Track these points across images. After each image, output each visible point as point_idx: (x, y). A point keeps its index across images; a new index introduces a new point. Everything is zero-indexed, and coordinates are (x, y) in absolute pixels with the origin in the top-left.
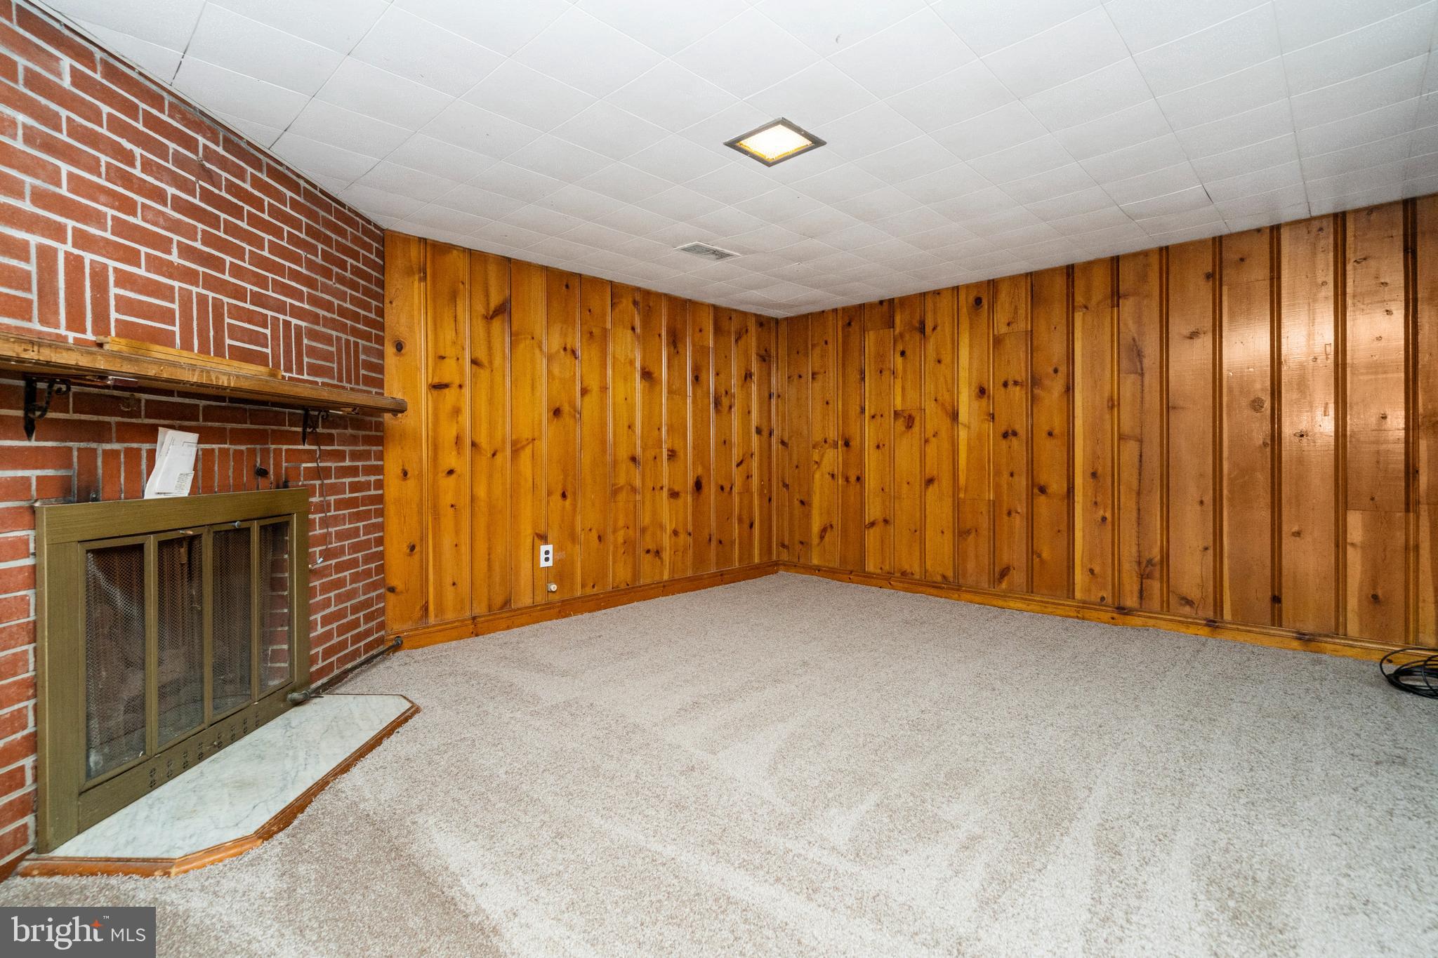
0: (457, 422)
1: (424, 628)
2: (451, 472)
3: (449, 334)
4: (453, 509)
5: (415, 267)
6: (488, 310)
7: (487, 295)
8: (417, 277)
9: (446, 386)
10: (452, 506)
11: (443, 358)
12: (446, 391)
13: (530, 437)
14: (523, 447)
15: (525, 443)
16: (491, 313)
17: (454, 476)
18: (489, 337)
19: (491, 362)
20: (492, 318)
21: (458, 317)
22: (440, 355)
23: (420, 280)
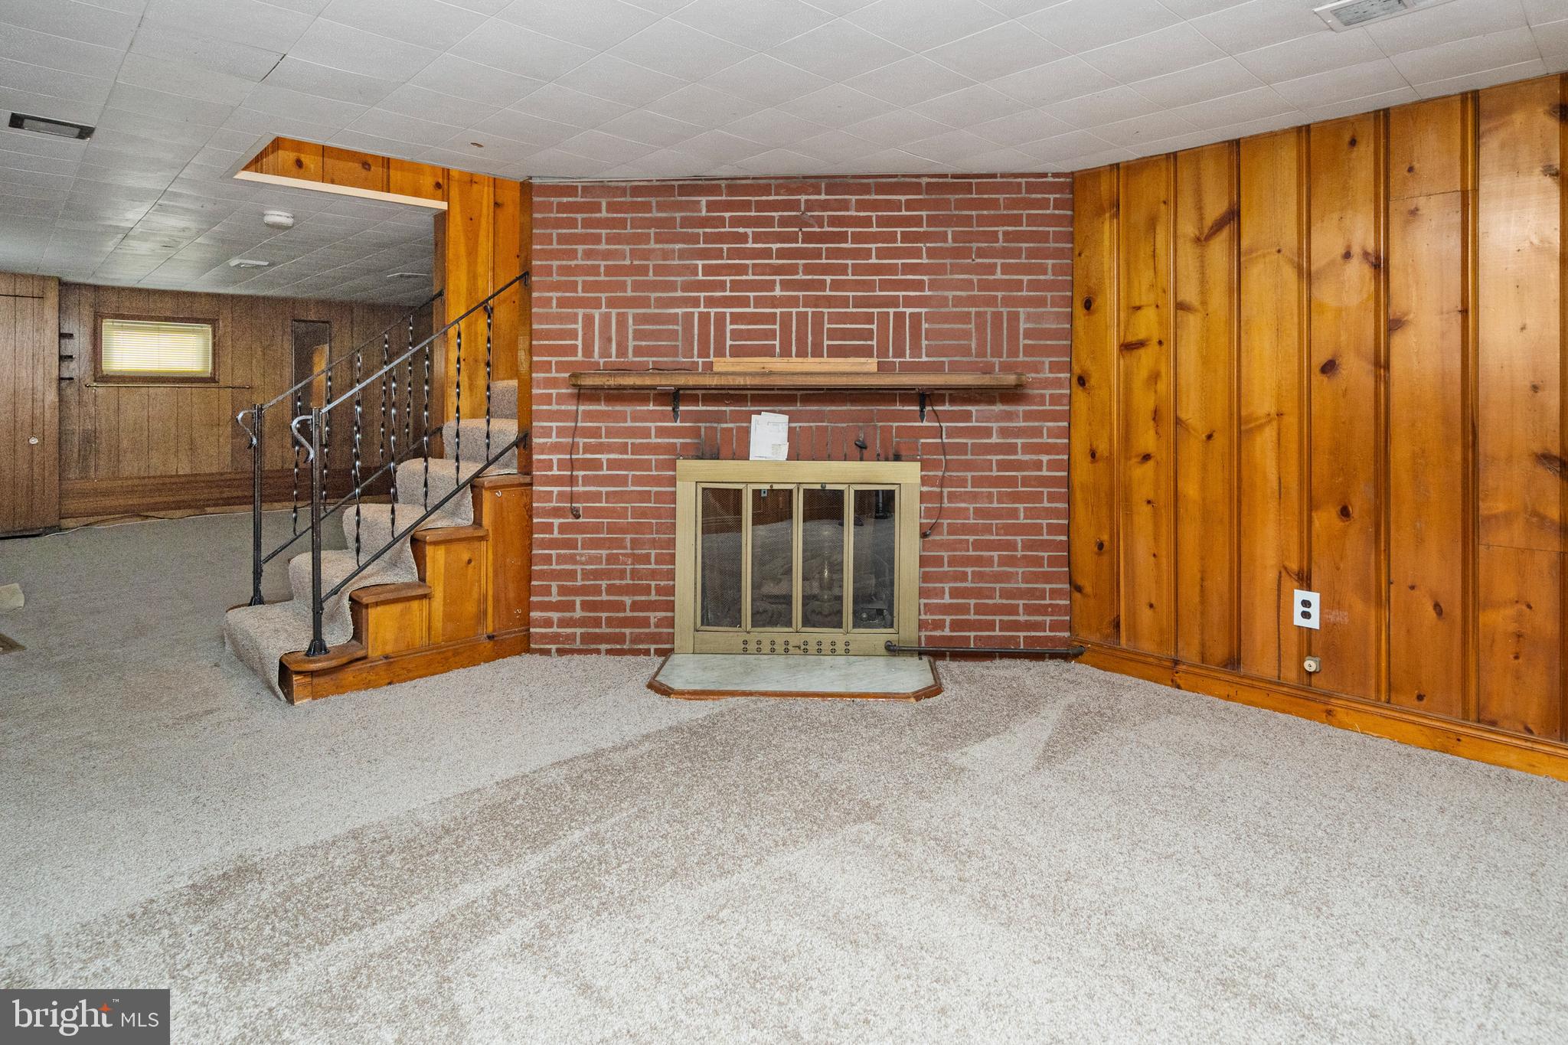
0: (1156, 392)
1: (1110, 648)
2: (1147, 457)
3: (1146, 277)
4: (1150, 506)
5: (1106, 204)
6: (1201, 229)
7: (1199, 208)
8: (1107, 215)
9: (1141, 344)
10: (1149, 502)
11: (1139, 308)
12: (1142, 352)
13: (1273, 411)
14: (1260, 427)
15: (1263, 421)
16: (1206, 231)
17: (1151, 463)
18: (1202, 267)
19: (1204, 303)
20: (1208, 238)
21: (1157, 251)
22: (1134, 305)
23: (1112, 217)
